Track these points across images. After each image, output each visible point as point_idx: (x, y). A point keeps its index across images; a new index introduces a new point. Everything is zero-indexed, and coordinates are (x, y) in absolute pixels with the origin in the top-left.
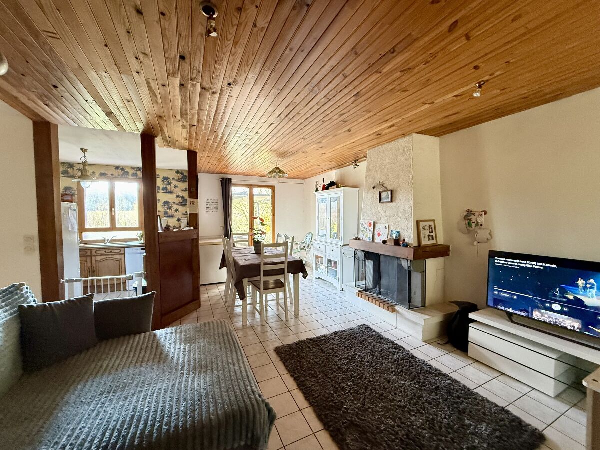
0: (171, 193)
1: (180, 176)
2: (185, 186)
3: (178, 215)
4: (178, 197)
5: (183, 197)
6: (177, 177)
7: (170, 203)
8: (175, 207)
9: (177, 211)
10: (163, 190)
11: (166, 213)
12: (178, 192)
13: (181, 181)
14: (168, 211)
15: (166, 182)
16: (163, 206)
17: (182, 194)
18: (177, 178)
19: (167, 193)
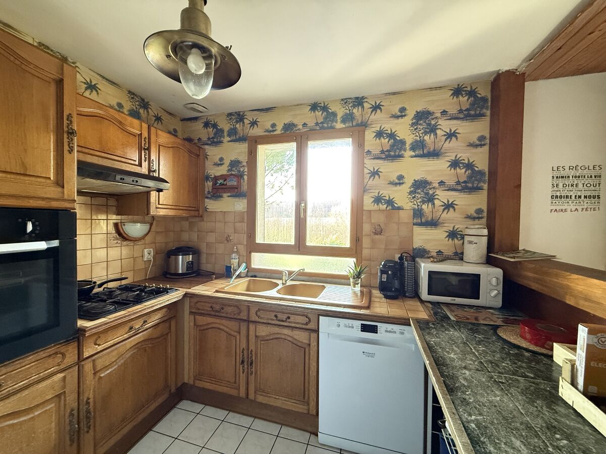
0: (435, 154)
1: (464, 101)
2: (480, 128)
3: (453, 220)
4: (455, 164)
5: (469, 166)
6: (453, 105)
7: (430, 183)
8: (443, 196)
9: (449, 206)
10: (413, 148)
11: (418, 213)
12: (456, 149)
13: (467, 115)
14: (424, 207)
15: (422, 126)
16: (411, 193)
17: (466, 155)
18: (453, 110)
19: (423, 156)
